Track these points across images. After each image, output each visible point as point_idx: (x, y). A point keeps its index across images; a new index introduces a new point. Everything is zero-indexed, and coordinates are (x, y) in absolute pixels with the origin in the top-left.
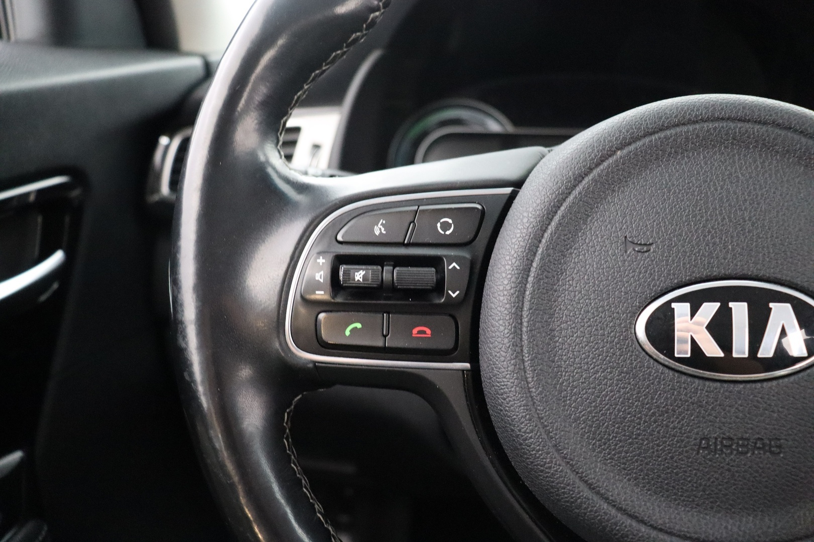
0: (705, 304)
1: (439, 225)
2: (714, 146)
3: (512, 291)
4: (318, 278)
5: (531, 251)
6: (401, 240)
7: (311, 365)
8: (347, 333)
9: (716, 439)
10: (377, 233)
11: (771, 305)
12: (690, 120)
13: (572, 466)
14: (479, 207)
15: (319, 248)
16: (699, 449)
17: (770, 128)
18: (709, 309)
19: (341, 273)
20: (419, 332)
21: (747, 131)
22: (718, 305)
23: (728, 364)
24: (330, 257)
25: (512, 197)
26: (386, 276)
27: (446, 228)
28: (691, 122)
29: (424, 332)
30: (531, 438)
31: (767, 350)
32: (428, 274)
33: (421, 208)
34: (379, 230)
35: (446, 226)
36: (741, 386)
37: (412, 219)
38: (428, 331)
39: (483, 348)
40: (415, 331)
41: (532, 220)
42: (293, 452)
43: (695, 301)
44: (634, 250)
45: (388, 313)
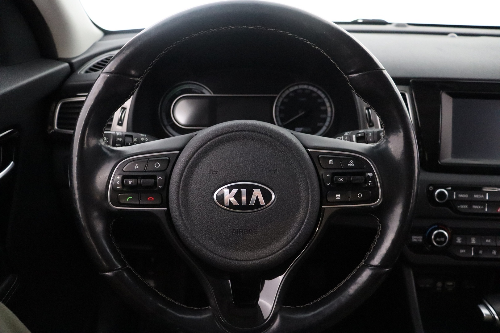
0: (233, 190)
1: (155, 165)
2: (239, 139)
3: (176, 186)
4: (117, 183)
5: (182, 174)
6: (143, 170)
7: (117, 210)
8: (128, 200)
9: (238, 229)
10: (136, 168)
11: (254, 189)
12: (231, 131)
13: (195, 238)
14: (168, 158)
15: (118, 173)
16: (233, 233)
17: (256, 134)
18: (235, 191)
19: (125, 181)
20: (150, 199)
21: (249, 135)
22: (238, 190)
23: (240, 207)
24: (121, 176)
25: (179, 154)
26: (139, 181)
27: (157, 166)
28: (231, 132)
29: (151, 199)
30: (183, 230)
31: (252, 203)
32: (152, 181)
33: (150, 159)
34: (136, 167)
35: (157, 165)
36: (245, 214)
37: (146, 163)
38: (153, 198)
39: (170, 205)
40: (149, 199)
41: (182, 164)
42: (113, 238)
43: (230, 188)
44: (213, 173)
45: (140, 193)
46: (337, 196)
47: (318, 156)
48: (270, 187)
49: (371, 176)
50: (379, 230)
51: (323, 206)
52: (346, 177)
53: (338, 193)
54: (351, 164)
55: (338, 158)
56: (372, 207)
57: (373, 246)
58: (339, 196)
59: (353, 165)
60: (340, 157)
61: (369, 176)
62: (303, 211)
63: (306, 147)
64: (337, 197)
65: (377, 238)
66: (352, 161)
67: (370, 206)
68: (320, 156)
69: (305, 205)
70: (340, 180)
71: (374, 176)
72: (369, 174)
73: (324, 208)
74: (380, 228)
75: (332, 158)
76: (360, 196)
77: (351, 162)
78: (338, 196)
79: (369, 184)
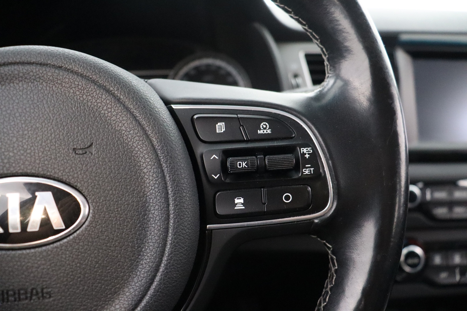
11: (37, 194)
23: (6, 237)
46: (237, 201)
47: (192, 119)
48: (76, 186)
49: (309, 154)
50: (333, 269)
51: (208, 226)
52: (254, 157)
53: (239, 196)
54: (265, 129)
55: (235, 118)
56: (316, 221)
57: (323, 305)
58: (242, 200)
59: (269, 131)
60: (239, 116)
61: (305, 154)
62: (157, 240)
63: (167, 103)
64: (236, 204)
65: (329, 286)
66: (265, 124)
67: (311, 221)
68: (195, 117)
69: (160, 226)
70: (240, 165)
71: (315, 155)
72: (304, 150)
73: (211, 230)
74: (334, 265)
75: (221, 119)
76: (287, 198)
77: (265, 126)
78: (239, 201)
79: (307, 172)
